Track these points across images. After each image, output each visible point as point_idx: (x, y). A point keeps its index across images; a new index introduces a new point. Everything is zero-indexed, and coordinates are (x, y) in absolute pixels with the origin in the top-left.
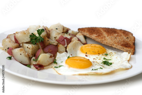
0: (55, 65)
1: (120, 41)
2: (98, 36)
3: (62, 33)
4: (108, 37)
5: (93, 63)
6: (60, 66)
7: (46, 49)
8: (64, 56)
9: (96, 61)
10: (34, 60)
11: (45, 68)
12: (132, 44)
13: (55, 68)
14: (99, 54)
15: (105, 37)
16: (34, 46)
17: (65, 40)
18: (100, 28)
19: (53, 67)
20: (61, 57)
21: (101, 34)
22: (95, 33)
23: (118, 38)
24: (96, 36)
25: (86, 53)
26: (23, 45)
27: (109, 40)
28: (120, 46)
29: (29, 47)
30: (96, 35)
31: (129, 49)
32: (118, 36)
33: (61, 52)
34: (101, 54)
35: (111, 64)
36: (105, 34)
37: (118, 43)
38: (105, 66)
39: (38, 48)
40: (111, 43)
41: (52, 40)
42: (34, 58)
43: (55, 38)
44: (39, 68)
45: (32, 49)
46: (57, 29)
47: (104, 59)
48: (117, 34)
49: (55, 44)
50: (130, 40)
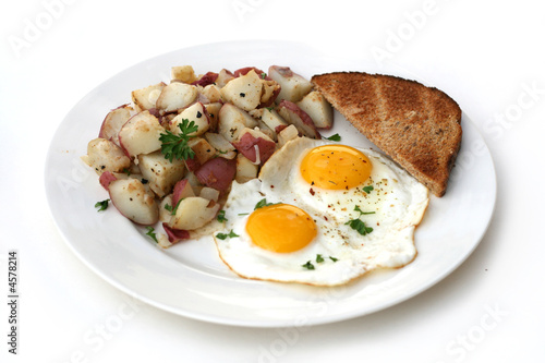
0: (219, 228)
1: (415, 144)
2: (362, 113)
3: (258, 107)
4: (389, 123)
5: (321, 222)
6: (232, 235)
7: (204, 174)
8: (251, 192)
9: (334, 214)
10: (167, 207)
11: (192, 236)
12: (442, 161)
13: (218, 240)
14: (347, 188)
15: (378, 120)
16: (169, 165)
17: (256, 147)
18: (377, 76)
19: (216, 234)
20: (244, 196)
21: (372, 105)
22: (355, 102)
23: (413, 131)
24: (356, 115)
25: (313, 183)
26: (140, 161)
27: (386, 135)
28: (411, 165)
29: (157, 169)
30: (356, 110)
31: (431, 181)
32: (416, 119)
33: (242, 181)
34: (353, 187)
35: (370, 230)
36: (382, 106)
37: (407, 154)
38: (354, 234)
39: (182, 168)
40: (389, 149)
41: (224, 136)
42: (167, 201)
43: (232, 130)
44: (176, 239)
45: (165, 175)
46: (243, 95)
47: (357, 209)
48: (414, 113)
49: (229, 156)
50: (444, 143)
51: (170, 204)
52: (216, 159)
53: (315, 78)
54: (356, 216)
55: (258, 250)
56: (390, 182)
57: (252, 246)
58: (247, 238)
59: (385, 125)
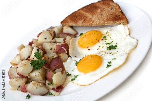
0: (70, 78)
1: (108, 16)
2: (84, 21)
3: (53, 39)
4: (94, 17)
5: (100, 55)
6: (76, 77)
7: (52, 67)
8: (71, 62)
9: (101, 50)
10: (49, 84)
11: (64, 86)
12: (120, 14)
13: (73, 81)
14: (98, 41)
15: (91, 19)
16: (40, 71)
17: (62, 47)
18: (79, 10)
19: (71, 80)
20: (70, 65)
21: (85, 17)
22: (79, 20)
23: (104, 14)
24: (83, 22)
25: (87, 47)
26: (30, 76)
27: (97, 20)
28: (112, 22)
29: (37, 75)
30: (82, 21)
31: (122, 21)
32: (101, 11)
33: (65, 61)
34: (100, 40)
35: (116, 46)
36: (88, 15)
37: (108, 20)
38: (112, 51)
39: (44, 70)
40: (101, 23)
41: (49, 53)
42: (47, 82)
43: (51, 49)
44: (60, 90)
45: (41, 74)
46: (46, 38)
47: (107, 44)
48: (99, 10)
49: (56, 56)
50: (116, 10)
51: (49, 82)
52: (53, 60)
53: (61, 23)
54: (108, 46)
55: (88, 74)
56: (109, 32)
57: (85, 75)
58: (82, 73)
59: (94, 18)
